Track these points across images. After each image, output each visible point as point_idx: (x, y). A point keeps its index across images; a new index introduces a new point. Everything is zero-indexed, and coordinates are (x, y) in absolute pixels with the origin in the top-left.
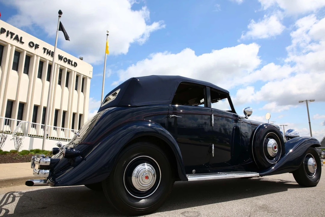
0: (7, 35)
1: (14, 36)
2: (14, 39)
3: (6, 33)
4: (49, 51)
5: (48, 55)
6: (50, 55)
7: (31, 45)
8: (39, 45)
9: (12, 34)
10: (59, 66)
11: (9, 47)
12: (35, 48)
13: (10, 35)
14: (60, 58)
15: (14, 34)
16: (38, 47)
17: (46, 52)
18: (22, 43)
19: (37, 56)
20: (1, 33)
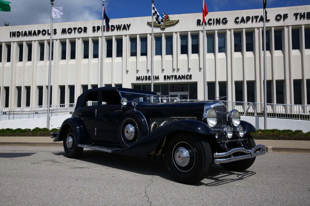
0: (252, 21)
1: (258, 20)
2: (259, 21)
3: (251, 19)
4: (302, 14)
5: (302, 19)
6: (304, 18)
7: (278, 18)
8: (287, 14)
9: (256, 17)
11: (257, 31)
12: (284, 20)
13: (254, 20)
16: (287, 17)
17: (299, 17)
18: (268, 21)
19: (288, 27)
20: (247, 22)
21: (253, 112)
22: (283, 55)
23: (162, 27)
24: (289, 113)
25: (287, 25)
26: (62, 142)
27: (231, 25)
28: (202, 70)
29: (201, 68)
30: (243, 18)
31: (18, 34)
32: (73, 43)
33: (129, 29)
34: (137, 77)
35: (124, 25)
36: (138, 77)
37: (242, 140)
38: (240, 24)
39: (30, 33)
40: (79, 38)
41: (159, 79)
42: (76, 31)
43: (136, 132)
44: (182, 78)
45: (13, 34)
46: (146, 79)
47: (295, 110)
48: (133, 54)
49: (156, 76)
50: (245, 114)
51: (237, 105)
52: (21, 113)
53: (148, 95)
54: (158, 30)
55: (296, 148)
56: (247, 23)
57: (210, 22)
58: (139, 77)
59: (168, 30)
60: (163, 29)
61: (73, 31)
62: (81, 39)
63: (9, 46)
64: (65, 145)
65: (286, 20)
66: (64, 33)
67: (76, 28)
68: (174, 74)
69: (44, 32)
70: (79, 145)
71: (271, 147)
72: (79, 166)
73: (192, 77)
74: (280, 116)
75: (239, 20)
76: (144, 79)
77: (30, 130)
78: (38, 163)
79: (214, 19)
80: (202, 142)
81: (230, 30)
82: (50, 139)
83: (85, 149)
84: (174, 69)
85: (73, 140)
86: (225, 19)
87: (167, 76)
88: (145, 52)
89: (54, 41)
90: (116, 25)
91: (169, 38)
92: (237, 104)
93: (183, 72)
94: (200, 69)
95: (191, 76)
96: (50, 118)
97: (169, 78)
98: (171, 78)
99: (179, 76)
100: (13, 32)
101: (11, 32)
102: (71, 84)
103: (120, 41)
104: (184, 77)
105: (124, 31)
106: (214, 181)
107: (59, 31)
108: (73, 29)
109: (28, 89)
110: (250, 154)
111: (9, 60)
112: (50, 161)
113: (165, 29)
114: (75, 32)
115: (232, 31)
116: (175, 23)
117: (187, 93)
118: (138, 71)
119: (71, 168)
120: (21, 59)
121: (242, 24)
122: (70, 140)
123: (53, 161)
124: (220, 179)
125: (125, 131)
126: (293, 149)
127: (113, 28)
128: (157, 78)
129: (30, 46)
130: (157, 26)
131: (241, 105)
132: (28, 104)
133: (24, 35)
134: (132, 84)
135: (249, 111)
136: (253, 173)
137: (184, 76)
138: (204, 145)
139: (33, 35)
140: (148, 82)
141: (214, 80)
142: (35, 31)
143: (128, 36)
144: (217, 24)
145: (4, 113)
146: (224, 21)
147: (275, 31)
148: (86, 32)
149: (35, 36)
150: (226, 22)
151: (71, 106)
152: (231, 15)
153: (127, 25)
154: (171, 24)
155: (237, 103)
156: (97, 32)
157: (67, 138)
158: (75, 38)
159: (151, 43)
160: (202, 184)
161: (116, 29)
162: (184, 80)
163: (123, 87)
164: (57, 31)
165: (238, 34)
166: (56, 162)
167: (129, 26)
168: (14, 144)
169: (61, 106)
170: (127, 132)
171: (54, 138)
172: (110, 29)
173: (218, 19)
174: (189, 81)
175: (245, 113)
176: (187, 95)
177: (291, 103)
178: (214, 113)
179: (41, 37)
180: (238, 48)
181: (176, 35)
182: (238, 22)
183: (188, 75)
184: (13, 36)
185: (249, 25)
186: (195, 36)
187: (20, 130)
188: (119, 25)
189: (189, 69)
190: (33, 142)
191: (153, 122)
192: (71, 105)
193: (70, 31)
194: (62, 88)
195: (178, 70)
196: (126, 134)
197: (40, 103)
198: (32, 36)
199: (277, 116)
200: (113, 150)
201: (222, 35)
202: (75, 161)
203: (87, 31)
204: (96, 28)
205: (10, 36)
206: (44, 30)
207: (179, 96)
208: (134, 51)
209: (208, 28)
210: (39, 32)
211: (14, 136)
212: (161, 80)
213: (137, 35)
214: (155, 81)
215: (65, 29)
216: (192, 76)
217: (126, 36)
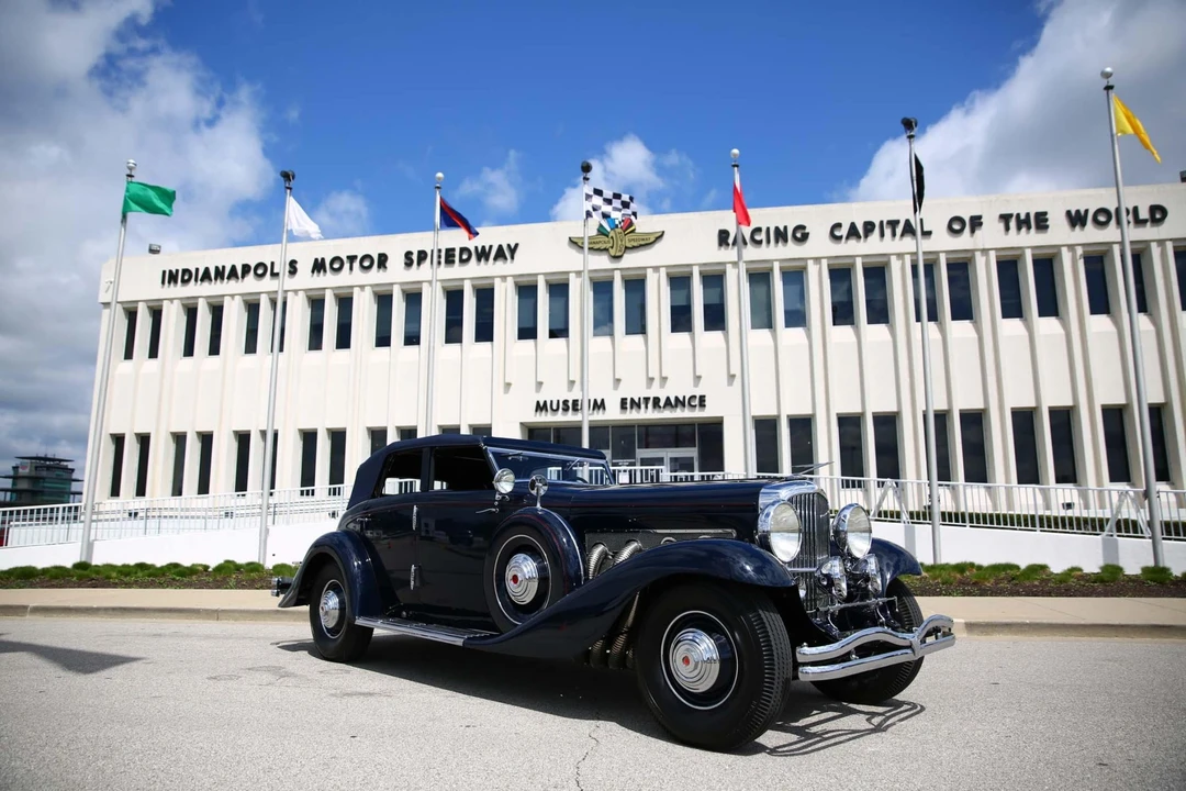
0: (882, 235)
1: (899, 230)
2: (903, 235)
3: (877, 230)
4: (1023, 217)
5: (1024, 230)
6: (1029, 228)
7: (956, 226)
8: (980, 217)
9: (893, 224)
10: (1080, 251)
11: (895, 265)
12: (973, 231)
13: (888, 232)
14: (1076, 219)
15: (898, 222)
16: (981, 224)
17: (1013, 224)
18: (927, 234)
19: (985, 251)
20: (866, 236)
21: (898, 509)
22: (976, 336)
23: (612, 252)
24: (1003, 510)
25: (982, 247)
26: (306, 608)
27: (820, 246)
28: (738, 381)
29: (734, 376)
30: (853, 226)
31: (186, 277)
32: (345, 303)
33: (512, 258)
34: (538, 402)
35: (500, 246)
36: (542, 404)
37: (881, 601)
38: (846, 242)
39: (220, 273)
40: (362, 287)
41: (604, 408)
42: (356, 265)
43: (543, 579)
44: (676, 406)
45: (171, 277)
46: (566, 409)
47: (1024, 502)
48: (527, 332)
49: (595, 401)
50: (874, 515)
51: (848, 487)
52: (182, 514)
53: (578, 459)
54: (601, 262)
55: (1038, 621)
56: (865, 241)
57: (757, 238)
58: (545, 402)
59: (632, 260)
60: (617, 258)
61: (347, 266)
62: (368, 289)
63: (156, 314)
64: (315, 618)
65: (977, 232)
66: (319, 272)
67: (356, 257)
68: (651, 394)
69: (262, 270)
70: (360, 621)
71: (963, 621)
72: (359, 690)
73: (706, 403)
74: (979, 520)
75: (844, 231)
76: (561, 410)
77: (206, 568)
78: (230, 678)
79: (768, 229)
80: (761, 612)
81: (817, 260)
82: (267, 599)
83: (378, 632)
84: (652, 379)
85: (341, 603)
86: (802, 227)
87: (629, 401)
88: (561, 326)
89: (290, 295)
90: (476, 248)
91: (636, 286)
92: (846, 485)
93: (679, 387)
94: (732, 377)
95: (702, 399)
96: (267, 531)
97: (635, 404)
98: (643, 406)
99: (668, 398)
100: (171, 271)
101: (164, 272)
102: (337, 425)
103: (485, 296)
104: (679, 403)
105: (500, 263)
106: (794, 738)
107: (305, 267)
108: (345, 259)
109: (206, 440)
110: (910, 647)
111: (153, 352)
112: (268, 669)
113: (621, 257)
114: (351, 268)
115: (825, 263)
116: (652, 239)
117: (692, 452)
118: (540, 384)
119: (332, 695)
120: (189, 350)
121: (853, 242)
122: (331, 602)
123: (280, 672)
124: (814, 729)
125: (509, 575)
126: (1027, 624)
127: (465, 257)
128: (599, 405)
129: (217, 311)
130: (599, 250)
131: (860, 486)
132: (204, 488)
133: (202, 280)
134: (521, 424)
135: (885, 507)
136: (916, 709)
137: (681, 399)
138: (765, 620)
139: (229, 278)
140: (570, 417)
141: (775, 413)
142: (233, 268)
143: (510, 280)
144: (777, 242)
145: (130, 514)
146: (799, 235)
147: (950, 266)
148: (385, 267)
149: (233, 282)
150: (805, 237)
151: (334, 494)
152: (817, 218)
153: (509, 246)
154: (643, 243)
155: (847, 481)
156: (418, 268)
157: (323, 596)
158: (352, 287)
159: (581, 301)
160: (761, 749)
161: (474, 258)
162: (683, 411)
163: (495, 434)
164: (298, 266)
165: (840, 275)
166: (287, 675)
167: (513, 251)
168: (157, 614)
169: (302, 493)
170: (515, 579)
171: (282, 596)
172: (457, 259)
173: (782, 229)
174: (697, 414)
175: (872, 513)
176: (692, 458)
177: (1008, 480)
178: (790, 516)
179: (250, 284)
180: (843, 313)
181: (656, 275)
182: (841, 237)
183: (695, 397)
184: (169, 282)
185: (873, 246)
186: (714, 280)
187: (177, 570)
188: (483, 247)
189: (698, 378)
190: (216, 608)
191: (596, 545)
192: (335, 489)
193: (337, 264)
194: (309, 438)
195: (664, 379)
196: (510, 585)
197: (241, 484)
198: (226, 280)
199: (971, 522)
200: (469, 638)
201: (795, 276)
202: (348, 672)
203: (387, 265)
204: (415, 257)
205: (163, 282)
206: (261, 265)
207: (667, 461)
208: (529, 325)
209: (752, 253)
210: (246, 269)
211: (159, 587)
212: (613, 413)
213: (536, 275)
214: (593, 414)
215: (323, 259)
216: (707, 399)
217: (504, 278)
